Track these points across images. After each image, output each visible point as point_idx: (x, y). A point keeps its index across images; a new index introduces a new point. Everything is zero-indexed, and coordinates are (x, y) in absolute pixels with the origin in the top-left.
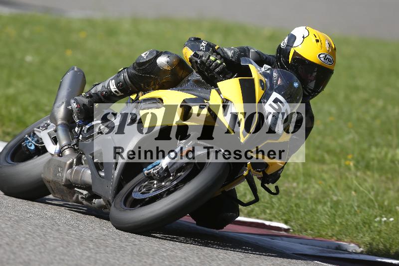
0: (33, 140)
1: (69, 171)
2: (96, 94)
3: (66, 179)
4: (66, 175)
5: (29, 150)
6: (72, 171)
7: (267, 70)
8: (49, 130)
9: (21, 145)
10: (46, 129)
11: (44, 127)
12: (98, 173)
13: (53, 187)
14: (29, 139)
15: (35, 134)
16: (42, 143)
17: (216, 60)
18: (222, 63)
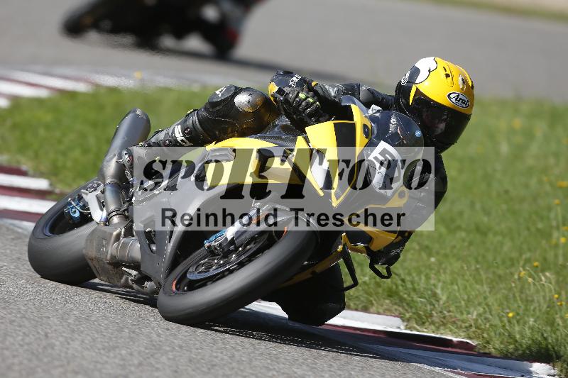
0: (77, 204)
1: (116, 244)
2: (157, 143)
3: (112, 255)
4: (112, 250)
5: (72, 218)
6: (119, 244)
7: (376, 113)
8: (98, 192)
9: (63, 212)
10: (95, 190)
11: (92, 187)
12: (150, 247)
13: (97, 266)
14: (73, 203)
15: (82, 197)
16: (88, 209)
17: (307, 98)
18: (314, 102)
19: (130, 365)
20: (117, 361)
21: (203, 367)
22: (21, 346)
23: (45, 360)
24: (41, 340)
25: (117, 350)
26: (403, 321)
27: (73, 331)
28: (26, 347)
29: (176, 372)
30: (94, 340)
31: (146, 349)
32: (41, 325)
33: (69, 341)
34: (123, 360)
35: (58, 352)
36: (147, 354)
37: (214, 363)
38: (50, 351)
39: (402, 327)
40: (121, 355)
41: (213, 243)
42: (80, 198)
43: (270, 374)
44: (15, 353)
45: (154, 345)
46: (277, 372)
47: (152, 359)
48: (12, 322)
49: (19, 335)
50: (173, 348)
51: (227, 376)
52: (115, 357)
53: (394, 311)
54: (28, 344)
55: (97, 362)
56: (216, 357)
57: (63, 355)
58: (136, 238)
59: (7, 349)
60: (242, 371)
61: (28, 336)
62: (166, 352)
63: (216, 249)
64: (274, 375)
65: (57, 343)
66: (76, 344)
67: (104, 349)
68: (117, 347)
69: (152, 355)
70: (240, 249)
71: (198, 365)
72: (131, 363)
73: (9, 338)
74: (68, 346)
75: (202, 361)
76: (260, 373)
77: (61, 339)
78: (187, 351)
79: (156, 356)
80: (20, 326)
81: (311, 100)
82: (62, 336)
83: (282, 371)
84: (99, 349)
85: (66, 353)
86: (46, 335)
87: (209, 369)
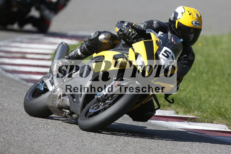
0: (42, 85)
1: (59, 100)
2: (72, 56)
3: (58, 104)
4: (58, 102)
5: (40, 90)
6: (60, 100)
7: (161, 35)
8: (50, 79)
9: (37, 88)
10: (49, 78)
11: (47, 77)
12: (73, 100)
13: (53, 110)
14: (40, 84)
15: (44, 81)
16: (47, 86)
17: (132, 31)
18: (135, 33)
19: (117, 151)
20: (111, 149)
21: (147, 150)
22: (73, 146)
23: (83, 151)
24: (80, 143)
25: (111, 145)
26: (227, 126)
27: (93, 138)
28: (74, 146)
29: (136, 152)
30: (102, 142)
31: (123, 144)
32: (80, 137)
33: (92, 142)
34: (114, 149)
35: (87, 147)
36: (124, 146)
37: (151, 148)
38: (84, 147)
39: (227, 128)
40: (113, 147)
41: (98, 97)
42: (43, 82)
43: (174, 151)
44: (70, 149)
45: (126, 142)
46: (177, 150)
47: (125, 148)
48: (68, 136)
49: (71, 141)
50: (134, 143)
51: (157, 153)
52: (111, 148)
53: (223, 122)
54: (75, 145)
55: (104, 150)
56: (152, 145)
57: (89, 148)
58: (67, 96)
59: (67, 147)
60: (163, 150)
61: (75, 141)
62: (131, 145)
63: (100, 99)
64: (175, 151)
65: (87, 144)
66: (95, 144)
67: (106, 145)
68: (111, 144)
69: (126, 146)
70: (110, 98)
71: (144, 149)
72: (117, 150)
73: (67, 143)
74: (91, 145)
75: (146, 147)
76: (170, 151)
77: (88, 142)
78: (140, 143)
79: (127, 146)
80: (72, 138)
81: (134, 32)
82: (88, 140)
83: (179, 149)
84: (104, 145)
85: (91, 147)
86: (82, 141)
87: (149, 150)
